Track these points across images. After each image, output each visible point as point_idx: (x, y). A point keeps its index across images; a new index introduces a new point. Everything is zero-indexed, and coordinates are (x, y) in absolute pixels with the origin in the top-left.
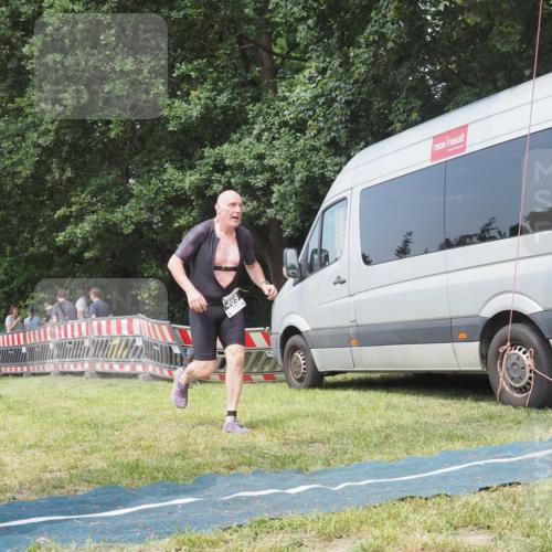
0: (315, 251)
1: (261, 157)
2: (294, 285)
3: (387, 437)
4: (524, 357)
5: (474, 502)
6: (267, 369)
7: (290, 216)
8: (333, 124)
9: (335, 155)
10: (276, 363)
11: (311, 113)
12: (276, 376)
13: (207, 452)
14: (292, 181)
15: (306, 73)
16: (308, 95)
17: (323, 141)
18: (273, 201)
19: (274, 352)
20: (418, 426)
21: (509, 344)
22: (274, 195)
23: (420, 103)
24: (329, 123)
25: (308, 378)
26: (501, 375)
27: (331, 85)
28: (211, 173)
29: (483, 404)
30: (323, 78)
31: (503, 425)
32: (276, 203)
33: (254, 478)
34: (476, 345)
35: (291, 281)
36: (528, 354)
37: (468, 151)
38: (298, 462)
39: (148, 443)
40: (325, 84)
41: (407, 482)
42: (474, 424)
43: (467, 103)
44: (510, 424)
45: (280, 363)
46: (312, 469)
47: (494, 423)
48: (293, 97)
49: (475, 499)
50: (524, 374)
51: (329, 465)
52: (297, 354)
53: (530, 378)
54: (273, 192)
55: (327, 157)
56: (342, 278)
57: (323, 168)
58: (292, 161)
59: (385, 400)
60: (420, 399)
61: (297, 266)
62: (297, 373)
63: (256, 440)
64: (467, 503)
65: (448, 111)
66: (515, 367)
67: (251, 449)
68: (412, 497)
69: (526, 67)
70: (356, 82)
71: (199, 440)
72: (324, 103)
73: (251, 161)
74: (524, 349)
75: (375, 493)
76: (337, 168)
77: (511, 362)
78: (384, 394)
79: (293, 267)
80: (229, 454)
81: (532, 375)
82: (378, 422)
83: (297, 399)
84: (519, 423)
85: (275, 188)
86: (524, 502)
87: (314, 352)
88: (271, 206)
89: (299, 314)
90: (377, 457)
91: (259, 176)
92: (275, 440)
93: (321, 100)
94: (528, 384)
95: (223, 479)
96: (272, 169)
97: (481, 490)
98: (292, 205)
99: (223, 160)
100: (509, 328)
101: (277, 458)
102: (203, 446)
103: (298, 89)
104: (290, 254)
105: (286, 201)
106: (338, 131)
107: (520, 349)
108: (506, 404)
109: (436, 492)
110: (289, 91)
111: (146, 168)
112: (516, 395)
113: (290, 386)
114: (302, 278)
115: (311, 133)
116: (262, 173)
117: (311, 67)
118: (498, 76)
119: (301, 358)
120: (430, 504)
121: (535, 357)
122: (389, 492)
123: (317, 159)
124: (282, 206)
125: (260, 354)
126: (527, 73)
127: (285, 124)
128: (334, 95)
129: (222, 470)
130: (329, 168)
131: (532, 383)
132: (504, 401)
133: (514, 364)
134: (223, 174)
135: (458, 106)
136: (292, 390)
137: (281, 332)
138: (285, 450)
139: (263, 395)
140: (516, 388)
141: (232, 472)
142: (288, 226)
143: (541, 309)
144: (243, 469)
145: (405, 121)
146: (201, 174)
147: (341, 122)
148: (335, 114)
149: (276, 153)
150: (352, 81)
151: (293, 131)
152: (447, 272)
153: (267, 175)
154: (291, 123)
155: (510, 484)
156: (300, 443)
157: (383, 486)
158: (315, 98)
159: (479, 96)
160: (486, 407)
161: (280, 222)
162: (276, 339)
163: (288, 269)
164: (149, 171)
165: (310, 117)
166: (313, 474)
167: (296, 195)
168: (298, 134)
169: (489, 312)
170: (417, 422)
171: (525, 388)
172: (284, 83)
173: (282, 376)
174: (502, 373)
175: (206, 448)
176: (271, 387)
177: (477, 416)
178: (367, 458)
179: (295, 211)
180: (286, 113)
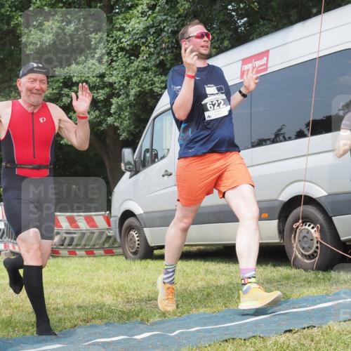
0: (147, 151)
1: (102, 76)
2: (130, 177)
3: (209, 295)
4: (313, 231)
5: (281, 341)
6: (106, 245)
7: (126, 123)
8: (161, 49)
9: (161, 74)
10: (115, 240)
11: (144, 40)
12: (114, 251)
13: (66, 309)
14: (128, 96)
15: (139, 8)
16: (141, 26)
17: (153, 63)
18: (112, 111)
19: (114, 232)
20: (232, 286)
21: (300, 221)
22: (113, 107)
23: (230, 33)
24: (158, 49)
25: (141, 251)
26: (295, 245)
27: (159, 18)
28: (61, 89)
29: (280, 268)
30: (153, 13)
31: (298, 284)
32: (115, 113)
33: (107, 328)
34: (275, 222)
35: (127, 174)
36: (315, 229)
37: (269, 70)
38: (141, 315)
39: (17, 304)
40: (155, 17)
41: (227, 328)
42: (275, 284)
43: (267, 33)
44: (302, 283)
45: (119, 241)
46: (152, 321)
47: (291, 282)
48: (129, 28)
49: (282, 338)
50: (313, 244)
51: (165, 317)
52: (131, 232)
53: (317, 248)
54: (112, 104)
55: (155, 76)
56: (169, 171)
57: (152, 85)
58: (128, 79)
59: (203, 267)
60: (231, 266)
61: (132, 162)
62: (133, 248)
63: (105, 300)
64: (276, 342)
65: (253, 39)
66: (305, 239)
67: (102, 306)
68: (234, 339)
69: (314, 6)
70: (180, 16)
71: (59, 301)
72: (154, 33)
73: (94, 79)
74: (312, 225)
75: (204, 337)
76: (163, 85)
77: (302, 235)
78: (202, 262)
79: (129, 163)
80: (84, 310)
81: (319, 245)
82: (200, 284)
83: (134, 268)
84: (310, 282)
85: (114, 100)
86: (320, 340)
87: (147, 231)
88: (110, 115)
89: (134, 201)
90: (202, 310)
91: (100, 91)
92: (120, 299)
93: (152, 30)
94: (316, 252)
95: (82, 329)
96: (111, 85)
97: (286, 332)
98: (127, 114)
99: (70, 78)
100: (301, 210)
101: (123, 313)
102: (62, 304)
103: (133, 22)
104: (127, 152)
105: (123, 111)
106: (165, 55)
107: (309, 225)
108: (299, 268)
109: (251, 334)
110: (125, 23)
111: (7, 84)
112: (306, 261)
113: (126, 258)
114: (137, 172)
115: (143, 57)
116: (103, 88)
117: (142, 4)
118: (292, 13)
119: (136, 236)
120: (248, 344)
121: (321, 231)
122: (214, 336)
123: (147, 77)
124: (119, 115)
125: (101, 233)
126: (314, 11)
127: (122, 49)
128: (162, 26)
129: (81, 323)
130: (157, 85)
131: (319, 251)
132: (297, 266)
133: (305, 237)
134: (70, 89)
135: (260, 35)
136: (129, 262)
137: (119, 215)
138: (129, 307)
139: (105, 266)
140: (306, 256)
141: (88, 324)
142: (124, 132)
143: (326, 194)
144: (98, 321)
145: (219, 47)
146: (53, 90)
147: (168, 48)
148: (163, 42)
149: (114, 72)
150: (176, 15)
151: (128, 55)
152: (252, 166)
153: (107, 90)
154: (128, 48)
155: (308, 328)
156: (140, 301)
157: (210, 331)
158: (147, 29)
159: (277, 28)
160: (284, 270)
161: (117, 128)
162: (115, 221)
163: (126, 164)
164: (10, 87)
165: (143, 44)
166: (153, 324)
167: (130, 106)
168: (133, 58)
169: (285, 196)
170: (231, 283)
171: (313, 255)
172: (120, 17)
173: (120, 250)
174: (295, 244)
175: (65, 306)
176: (110, 259)
177: (276, 278)
178: (194, 311)
179: (129, 119)
180: (123, 40)
